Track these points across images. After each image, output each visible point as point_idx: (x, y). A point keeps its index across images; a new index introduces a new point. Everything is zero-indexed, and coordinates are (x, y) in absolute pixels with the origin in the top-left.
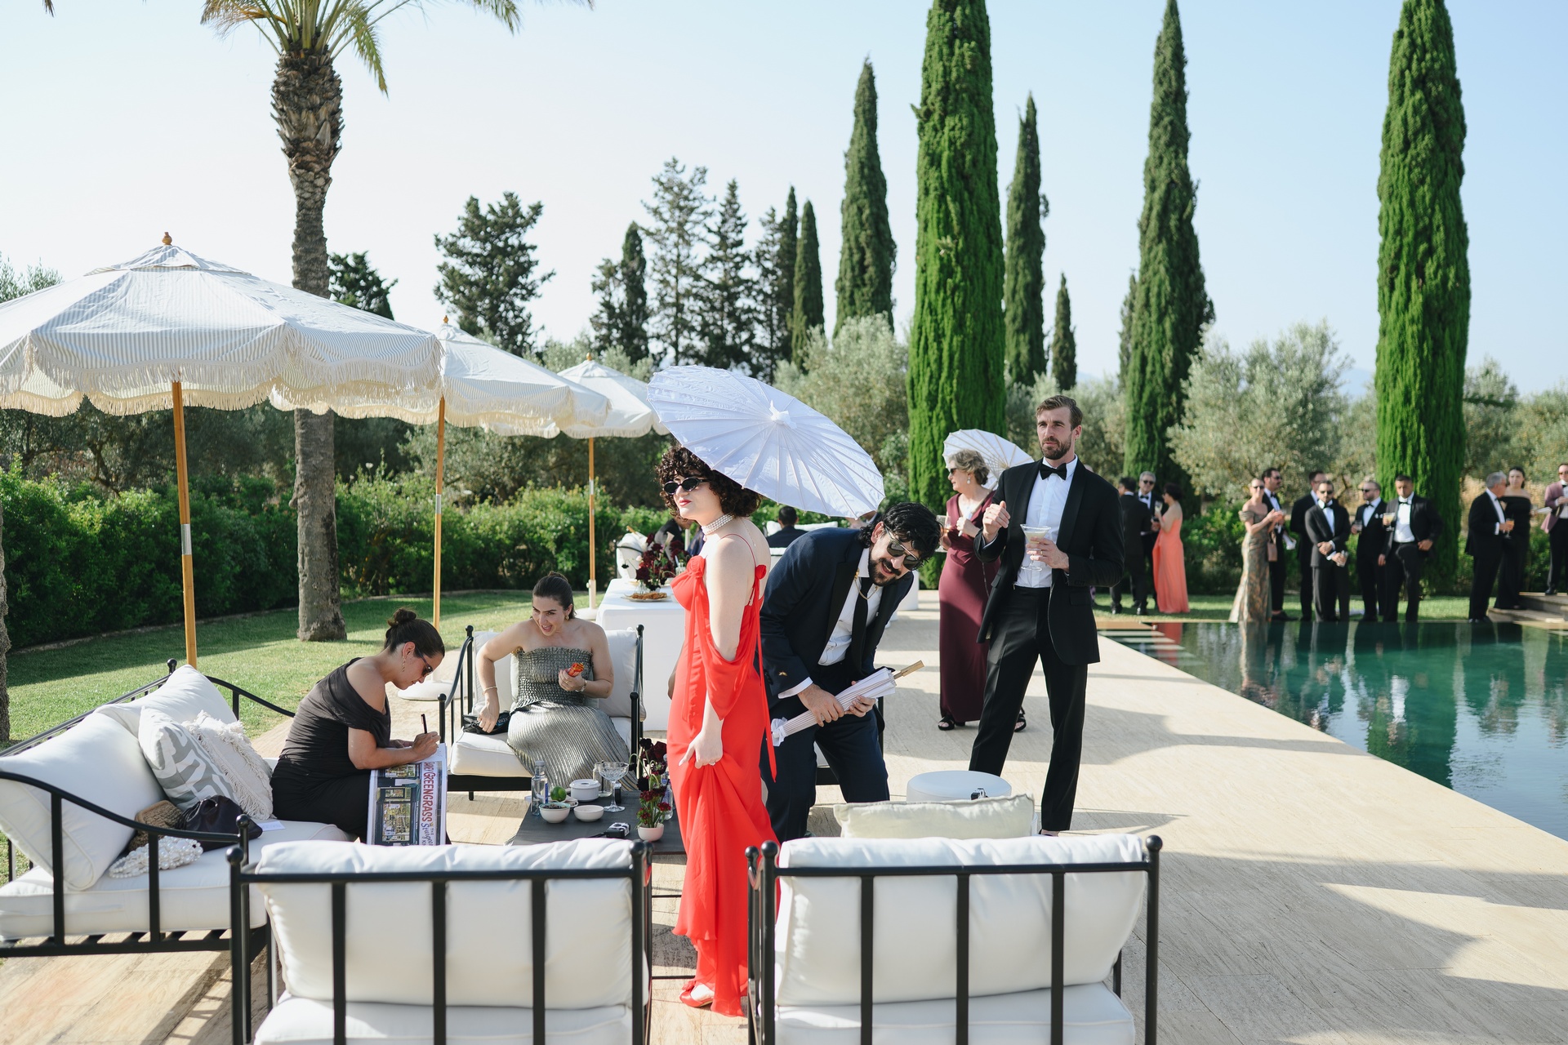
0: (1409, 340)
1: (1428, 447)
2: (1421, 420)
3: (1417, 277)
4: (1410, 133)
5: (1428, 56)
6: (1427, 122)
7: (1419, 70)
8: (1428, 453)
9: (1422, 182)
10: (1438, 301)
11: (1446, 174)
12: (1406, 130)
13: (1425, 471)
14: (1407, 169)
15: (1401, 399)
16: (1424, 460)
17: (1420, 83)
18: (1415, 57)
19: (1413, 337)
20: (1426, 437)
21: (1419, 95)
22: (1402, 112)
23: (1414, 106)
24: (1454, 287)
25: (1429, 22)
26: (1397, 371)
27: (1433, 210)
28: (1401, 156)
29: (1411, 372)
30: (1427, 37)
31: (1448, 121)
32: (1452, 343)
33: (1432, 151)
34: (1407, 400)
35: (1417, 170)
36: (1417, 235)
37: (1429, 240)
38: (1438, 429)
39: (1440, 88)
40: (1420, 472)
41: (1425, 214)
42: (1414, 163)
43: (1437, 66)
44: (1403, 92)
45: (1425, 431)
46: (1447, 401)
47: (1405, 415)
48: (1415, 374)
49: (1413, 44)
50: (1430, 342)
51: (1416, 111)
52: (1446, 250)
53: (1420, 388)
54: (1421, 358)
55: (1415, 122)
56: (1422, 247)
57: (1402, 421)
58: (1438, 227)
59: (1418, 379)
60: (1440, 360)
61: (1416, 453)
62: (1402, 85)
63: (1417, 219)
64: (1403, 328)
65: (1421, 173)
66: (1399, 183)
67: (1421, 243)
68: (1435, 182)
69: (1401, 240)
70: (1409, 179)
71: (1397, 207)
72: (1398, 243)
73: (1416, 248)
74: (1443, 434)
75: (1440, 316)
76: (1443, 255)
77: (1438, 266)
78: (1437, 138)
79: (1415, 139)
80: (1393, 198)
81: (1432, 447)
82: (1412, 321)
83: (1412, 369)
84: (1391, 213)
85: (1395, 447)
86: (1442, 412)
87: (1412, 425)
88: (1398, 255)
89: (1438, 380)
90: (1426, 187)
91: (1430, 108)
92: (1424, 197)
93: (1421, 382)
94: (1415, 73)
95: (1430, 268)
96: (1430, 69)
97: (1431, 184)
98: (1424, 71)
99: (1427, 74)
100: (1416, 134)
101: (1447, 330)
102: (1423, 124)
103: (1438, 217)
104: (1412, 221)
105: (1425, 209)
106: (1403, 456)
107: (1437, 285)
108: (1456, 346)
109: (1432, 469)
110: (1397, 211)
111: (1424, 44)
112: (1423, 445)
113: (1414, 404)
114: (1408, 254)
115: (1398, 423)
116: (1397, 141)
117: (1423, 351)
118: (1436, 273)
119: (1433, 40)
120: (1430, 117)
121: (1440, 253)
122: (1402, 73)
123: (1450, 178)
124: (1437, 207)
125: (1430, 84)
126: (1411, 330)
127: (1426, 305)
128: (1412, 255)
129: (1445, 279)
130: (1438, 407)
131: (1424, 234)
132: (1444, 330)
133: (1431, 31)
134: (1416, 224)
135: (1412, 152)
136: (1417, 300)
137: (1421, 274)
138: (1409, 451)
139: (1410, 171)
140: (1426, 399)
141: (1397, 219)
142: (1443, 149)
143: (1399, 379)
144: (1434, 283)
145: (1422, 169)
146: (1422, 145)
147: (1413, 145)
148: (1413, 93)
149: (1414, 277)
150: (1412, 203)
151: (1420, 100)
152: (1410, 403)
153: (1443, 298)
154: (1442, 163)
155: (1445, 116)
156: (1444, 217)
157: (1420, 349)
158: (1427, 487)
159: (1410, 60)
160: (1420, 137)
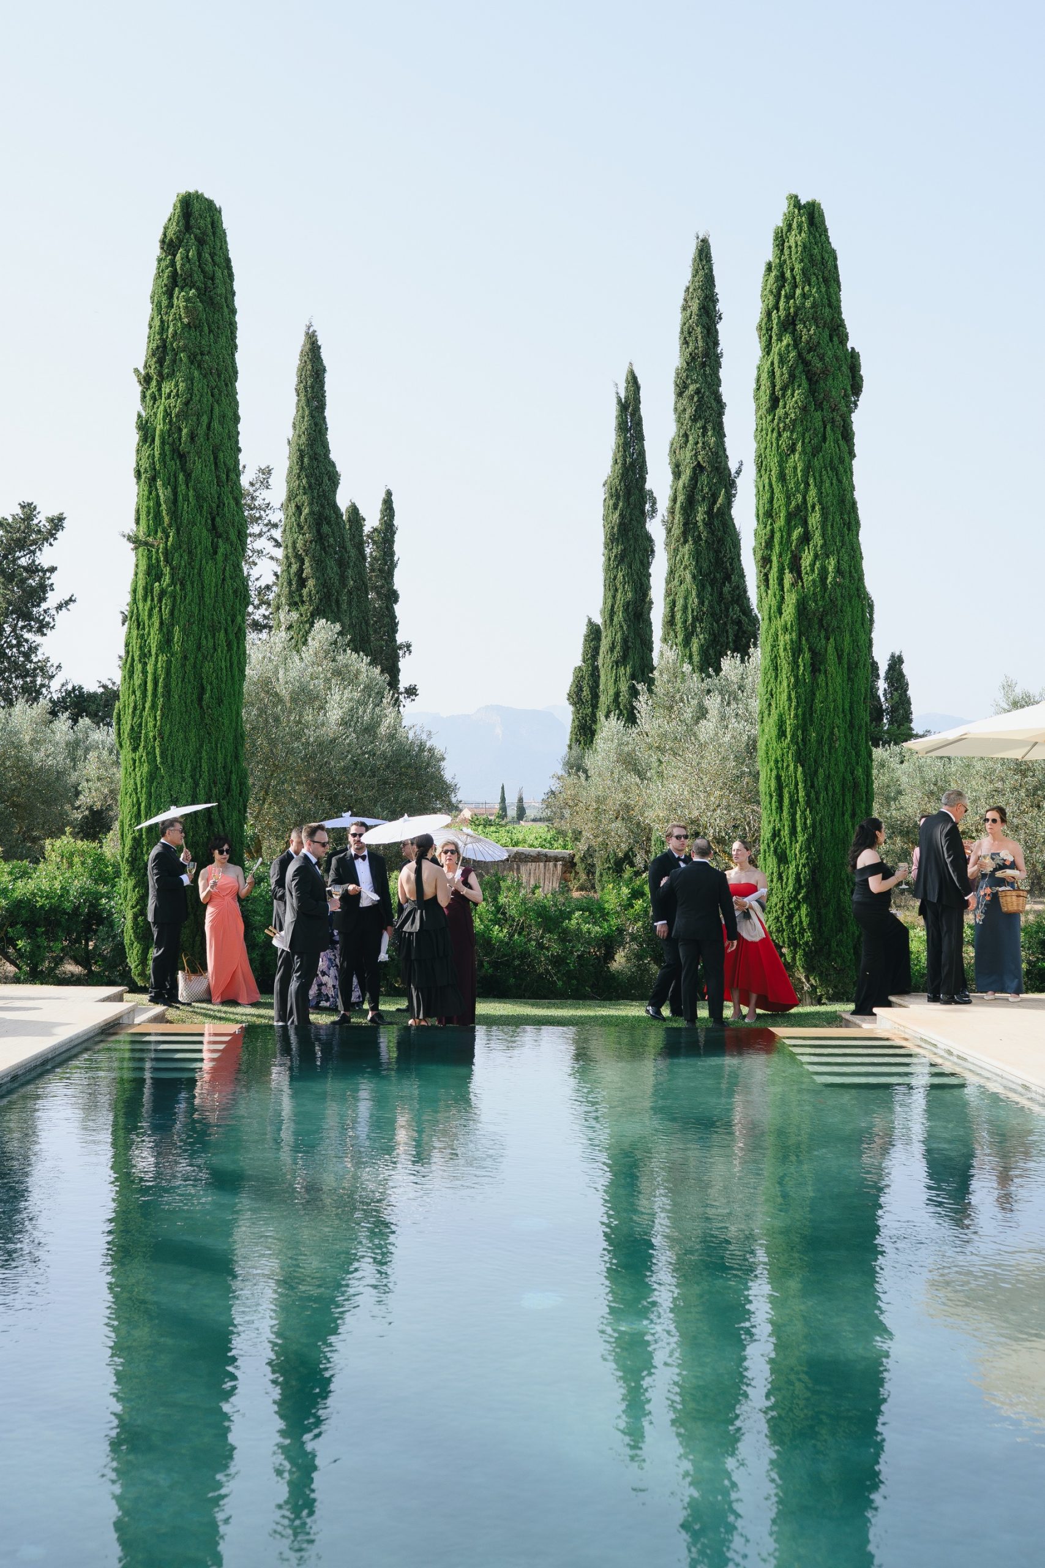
0: (782, 654)
1: (808, 795)
2: (800, 759)
3: (791, 572)
4: (777, 388)
5: (798, 292)
6: (797, 373)
7: (787, 309)
8: (808, 803)
9: (793, 449)
10: (816, 601)
11: (824, 439)
12: (774, 386)
13: (805, 827)
14: (775, 434)
15: (774, 732)
16: (803, 812)
17: (789, 324)
18: (783, 293)
19: (785, 649)
20: (805, 782)
21: (787, 339)
22: (769, 362)
23: (780, 354)
24: (835, 584)
25: (799, 249)
26: (772, 695)
27: (807, 485)
28: (769, 418)
29: (785, 696)
30: (798, 267)
31: (825, 371)
32: (840, 657)
33: (804, 409)
34: (782, 734)
35: (786, 434)
36: (790, 517)
37: (805, 523)
38: (821, 770)
39: (812, 332)
40: (799, 829)
41: (798, 490)
42: (781, 425)
43: (808, 304)
44: (771, 337)
45: (804, 772)
46: (832, 733)
47: (779, 752)
48: (789, 699)
49: (781, 277)
50: (807, 655)
51: (782, 361)
52: (823, 535)
53: (796, 716)
54: (796, 677)
55: (782, 374)
56: (796, 533)
57: (776, 761)
58: (813, 507)
59: (794, 704)
60: (821, 678)
61: (794, 803)
62: (769, 329)
63: (788, 498)
64: (776, 638)
65: (790, 438)
66: (768, 450)
67: (795, 527)
68: (809, 449)
69: (771, 524)
70: (778, 447)
71: (767, 481)
72: (769, 528)
73: (789, 535)
74: (828, 777)
75: (821, 620)
76: (820, 543)
77: (816, 556)
78: (812, 392)
79: (784, 396)
80: (763, 472)
81: (813, 795)
82: (785, 629)
83: (786, 690)
84: (761, 488)
85: (771, 796)
86: (826, 749)
87: (788, 766)
88: (769, 544)
89: (818, 705)
90: (797, 455)
91: (800, 355)
92: (795, 468)
93: (796, 709)
94: (782, 313)
95: (806, 560)
96: (798, 309)
97: (804, 452)
98: (792, 310)
99: (796, 314)
100: (784, 389)
101: (832, 640)
102: (792, 376)
103: (813, 492)
104: (783, 502)
105: (797, 483)
106: (780, 808)
107: (814, 581)
108: (845, 661)
109: (814, 825)
110: (767, 488)
111: (794, 278)
112: (801, 793)
113: (789, 736)
114: (781, 543)
115: (772, 763)
116: (765, 398)
117: (798, 666)
118: (813, 565)
119: (804, 271)
120: (801, 367)
121: (817, 539)
122: (769, 314)
123: (829, 444)
124: (811, 481)
125: (799, 327)
126: (784, 639)
127: (801, 608)
128: (786, 542)
129: (824, 571)
130: (820, 742)
131: (797, 516)
132: (827, 639)
133: (802, 261)
134: (788, 504)
135: (780, 412)
136: (791, 599)
137: (796, 567)
138: (786, 802)
139: (780, 435)
140: (805, 731)
141: (768, 495)
142: (819, 406)
143: (774, 706)
144: (811, 578)
145: (792, 432)
146: (791, 403)
147: (781, 404)
148: (780, 340)
149: (787, 571)
150: (782, 477)
151: (788, 345)
152: (786, 737)
153: (823, 597)
154: (818, 424)
155: (819, 365)
156: (820, 493)
157: (795, 665)
158: (808, 849)
159: (778, 297)
160: (789, 392)
